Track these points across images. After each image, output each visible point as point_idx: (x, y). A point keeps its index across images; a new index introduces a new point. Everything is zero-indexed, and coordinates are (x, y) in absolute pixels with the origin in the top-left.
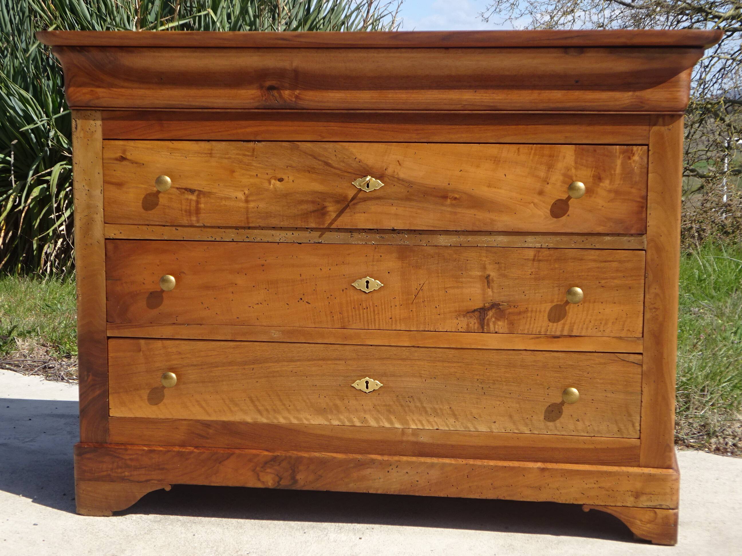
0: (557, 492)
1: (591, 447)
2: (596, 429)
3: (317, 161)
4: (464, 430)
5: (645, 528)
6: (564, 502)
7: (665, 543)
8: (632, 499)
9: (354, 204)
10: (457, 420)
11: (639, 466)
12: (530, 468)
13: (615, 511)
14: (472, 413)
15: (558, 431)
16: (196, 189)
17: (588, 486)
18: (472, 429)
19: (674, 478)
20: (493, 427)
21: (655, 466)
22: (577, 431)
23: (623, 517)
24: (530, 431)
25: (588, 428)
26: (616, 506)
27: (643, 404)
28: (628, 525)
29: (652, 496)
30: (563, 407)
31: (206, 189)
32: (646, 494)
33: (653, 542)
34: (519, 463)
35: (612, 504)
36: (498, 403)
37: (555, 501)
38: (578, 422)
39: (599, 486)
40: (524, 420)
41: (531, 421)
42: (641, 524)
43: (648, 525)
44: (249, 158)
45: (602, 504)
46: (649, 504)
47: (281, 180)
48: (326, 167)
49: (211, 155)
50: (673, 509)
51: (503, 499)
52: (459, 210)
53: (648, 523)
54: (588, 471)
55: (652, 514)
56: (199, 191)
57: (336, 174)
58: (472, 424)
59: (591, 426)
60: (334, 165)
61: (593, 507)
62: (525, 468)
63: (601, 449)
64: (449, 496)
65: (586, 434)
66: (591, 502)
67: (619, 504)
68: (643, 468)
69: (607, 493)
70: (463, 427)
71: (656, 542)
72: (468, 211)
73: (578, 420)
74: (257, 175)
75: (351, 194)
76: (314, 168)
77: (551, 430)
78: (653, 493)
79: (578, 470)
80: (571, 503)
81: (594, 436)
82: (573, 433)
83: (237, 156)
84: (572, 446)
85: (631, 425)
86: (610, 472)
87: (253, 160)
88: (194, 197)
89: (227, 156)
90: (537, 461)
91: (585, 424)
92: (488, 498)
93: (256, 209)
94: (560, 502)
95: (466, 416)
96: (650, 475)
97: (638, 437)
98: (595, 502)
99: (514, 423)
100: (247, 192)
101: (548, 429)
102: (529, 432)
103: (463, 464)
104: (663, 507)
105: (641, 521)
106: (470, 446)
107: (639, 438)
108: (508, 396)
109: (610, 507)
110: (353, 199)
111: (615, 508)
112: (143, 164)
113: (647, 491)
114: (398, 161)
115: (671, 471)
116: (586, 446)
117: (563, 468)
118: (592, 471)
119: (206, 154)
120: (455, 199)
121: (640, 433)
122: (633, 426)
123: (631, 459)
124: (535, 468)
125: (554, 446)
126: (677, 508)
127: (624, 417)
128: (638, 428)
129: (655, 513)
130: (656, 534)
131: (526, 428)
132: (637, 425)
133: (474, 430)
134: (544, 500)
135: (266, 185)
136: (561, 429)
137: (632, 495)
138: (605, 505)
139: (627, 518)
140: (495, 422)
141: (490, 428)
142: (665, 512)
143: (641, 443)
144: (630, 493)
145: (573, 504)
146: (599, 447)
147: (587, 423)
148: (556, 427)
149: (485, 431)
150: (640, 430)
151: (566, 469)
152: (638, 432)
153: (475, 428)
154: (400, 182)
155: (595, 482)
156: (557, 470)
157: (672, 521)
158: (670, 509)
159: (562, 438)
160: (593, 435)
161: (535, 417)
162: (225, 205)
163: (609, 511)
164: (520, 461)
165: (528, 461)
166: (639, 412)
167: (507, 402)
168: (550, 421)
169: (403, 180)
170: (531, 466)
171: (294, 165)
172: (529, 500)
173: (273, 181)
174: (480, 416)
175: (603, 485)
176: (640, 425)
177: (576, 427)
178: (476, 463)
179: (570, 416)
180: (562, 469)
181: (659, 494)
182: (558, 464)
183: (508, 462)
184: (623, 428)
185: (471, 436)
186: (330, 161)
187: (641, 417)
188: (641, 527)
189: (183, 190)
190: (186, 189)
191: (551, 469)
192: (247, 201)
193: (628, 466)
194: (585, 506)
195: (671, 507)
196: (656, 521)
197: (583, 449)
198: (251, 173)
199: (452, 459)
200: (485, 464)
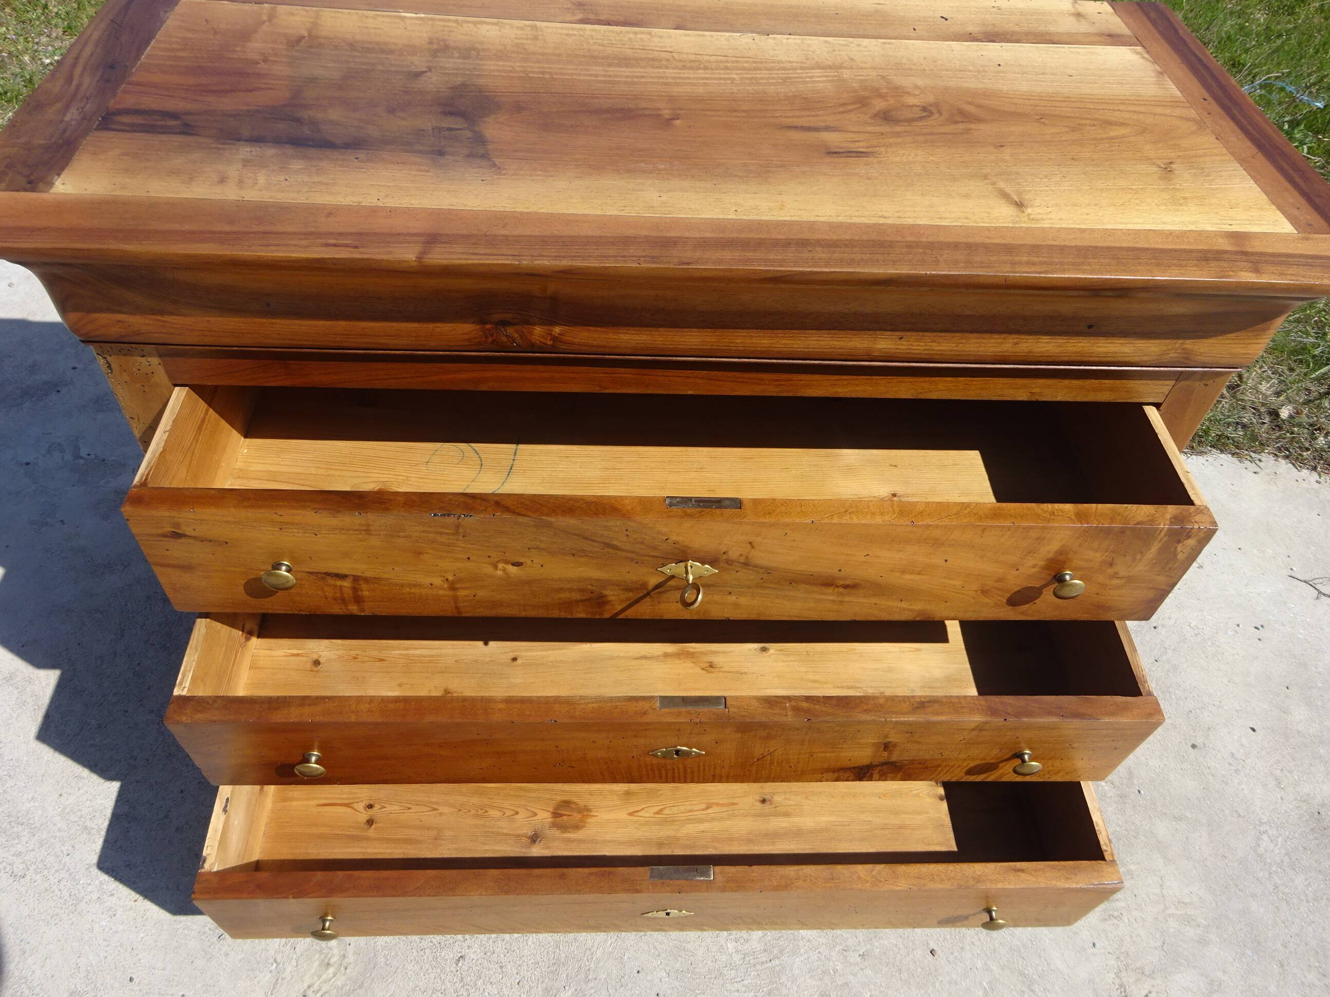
3: (590, 542)
9: (659, 593)
16: (348, 573)
31: (369, 574)
44: (451, 537)
47: (517, 564)
48: (606, 550)
49: (368, 531)
52: (848, 599)
56: (354, 576)
57: (627, 558)
60: (623, 547)
72: (862, 600)
74: (469, 558)
75: (653, 581)
76: (583, 551)
83: (422, 534)
87: (457, 540)
88: (347, 584)
89: (402, 534)
93: (472, 597)
100: (450, 578)
110: (658, 587)
112: (226, 543)
114: (750, 543)
119: (356, 530)
120: (846, 587)
135: (489, 570)
154: (750, 567)
162: (410, 593)
169: (756, 566)
171: (542, 546)
173: (500, 566)
186: (615, 543)
189: (323, 575)
190: (326, 574)
192: (453, 588)
198: (459, 556)
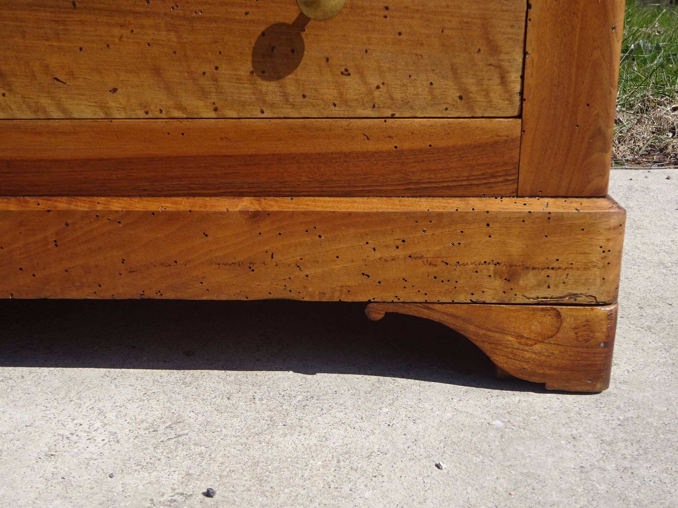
0: (297, 273)
1: (388, 146)
2: (398, 96)
4: (32, 116)
5: (528, 355)
6: (317, 299)
7: (579, 389)
8: (498, 283)
10: (10, 90)
11: (517, 194)
12: (221, 213)
13: (452, 315)
14: (47, 66)
15: (293, 106)
17: (378, 255)
18: (56, 114)
19: (613, 222)
20: (112, 104)
21: (562, 193)
22: (346, 103)
23: (472, 328)
24: (216, 109)
25: (377, 93)
26: (453, 303)
27: (533, 13)
28: (486, 348)
29: (550, 272)
30: (303, 34)
32: (534, 269)
33: (550, 385)
34: (191, 200)
35: (443, 300)
36: (116, 31)
37: (294, 296)
38: (347, 79)
39: (409, 252)
40: (194, 79)
41: (216, 80)
42: (517, 346)
43: (538, 347)
45: (417, 300)
46: (543, 293)
50: (605, 304)
51: (158, 297)
53: (537, 342)
54: (377, 214)
55: (548, 320)
58: (53, 98)
59: (383, 88)
61: (392, 309)
62: (207, 214)
63: (412, 151)
64: (16, 296)
65: (369, 113)
66: (389, 297)
67: (462, 298)
68: (527, 200)
69: (432, 270)
70: (29, 107)
71: (556, 387)
73: (346, 73)
77: (272, 106)
78: (556, 265)
79: (350, 214)
80: (336, 300)
81: (393, 117)
82: (336, 112)
84: (332, 149)
85: (496, 80)
86: (440, 215)
90: (241, 195)
91: (365, 83)
92: (116, 297)
94: (307, 299)
95: (34, 75)
96: (548, 217)
97: (516, 113)
98: (398, 294)
99: (168, 89)
101: (264, 102)
102: (213, 115)
103: (39, 212)
104: (580, 300)
105: (519, 336)
106: (55, 161)
107: (520, 116)
108: (141, 10)
109: (437, 307)
111: (451, 309)
113: (540, 260)
115: (602, 202)
116: (371, 146)
117: (311, 208)
118: (389, 213)
121: (522, 100)
122: (503, 80)
123: (493, 176)
124: (233, 213)
125: (282, 148)
126: (613, 301)
127: (478, 58)
128: (518, 88)
129: (558, 315)
130: (556, 368)
131: (201, 103)
132: (515, 77)
133: (61, 116)
134: (264, 296)
136: (301, 99)
137: (495, 273)
138: (426, 302)
139: (482, 332)
140: (115, 90)
141: (103, 107)
142: (586, 312)
143: (523, 131)
144: (492, 267)
145: (340, 302)
146: (406, 145)
147: (374, 81)
148: (285, 95)
149: (89, 116)
150: (521, 93)
151: (318, 213)
152: (517, 98)
153: (64, 110)
155: (399, 243)
156: (293, 215)
157: (600, 335)
158: (598, 304)
159: (304, 126)
160: (389, 113)
161: (225, 70)
163: (436, 317)
164: (194, 195)
165: (215, 195)
166: (522, 37)
167: (142, 27)
168: (270, 78)
170: (224, 209)
172: (224, 297)
174: (71, 74)
175: (420, 249)
176: (522, 77)
177: (341, 94)
178: (73, 207)
179: (323, 63)
180: (305, 214)
181: (570, 267)
182: (296, 199)
183: (163, 199)
184: (473, 88)
185: (54, 132)
187: (525, 53)
188: (519, 352)
191: (276, 213)
193: (484, 196)
194: (370, 305)
195: (601, 299)
196: (559, 335)
197: (365, 155)
199: (13, 200)
200: (99, 208)
